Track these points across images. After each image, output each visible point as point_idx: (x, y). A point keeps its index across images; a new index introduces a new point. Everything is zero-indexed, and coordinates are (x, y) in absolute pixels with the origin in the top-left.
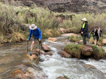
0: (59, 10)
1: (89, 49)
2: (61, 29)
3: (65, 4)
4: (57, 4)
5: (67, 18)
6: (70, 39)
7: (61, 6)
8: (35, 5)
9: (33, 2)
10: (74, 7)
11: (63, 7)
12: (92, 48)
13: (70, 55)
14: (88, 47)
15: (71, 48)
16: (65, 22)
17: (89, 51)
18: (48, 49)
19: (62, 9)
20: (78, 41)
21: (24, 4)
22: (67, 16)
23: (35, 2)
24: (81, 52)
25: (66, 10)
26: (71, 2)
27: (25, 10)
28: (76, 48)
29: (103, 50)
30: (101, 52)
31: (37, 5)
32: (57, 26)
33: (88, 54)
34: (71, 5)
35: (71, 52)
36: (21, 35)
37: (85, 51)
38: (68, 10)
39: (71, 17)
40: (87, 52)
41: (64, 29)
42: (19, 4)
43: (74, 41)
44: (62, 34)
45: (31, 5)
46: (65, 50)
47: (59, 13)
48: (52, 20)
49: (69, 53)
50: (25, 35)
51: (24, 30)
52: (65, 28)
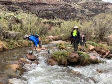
0: (48, 17)
1: (75, 55)
2: (50, 36)
3: (54, 11)
4: (46, 10)
5: (55, 25)
6: (58, 46)
7: (50, 12)
8: (22, 10)
9: (19, 7)
10: (63, 14)
11: (52, 13)
12: (78, 55)
13: (57, 63)
14: (74, 53)
15: (58, 55)
16: (53, 29)
17: (75, 57)
18: (34, 58)
19: (51, 15)
20: (66, 48)
21: (8, 9)
22: (56, 23)
23: (21, 7)
24: (68, 59)
25: (55, 17)
26: (60, 9)
27: (9, 16)
28: (63, 55)
29: (89, 56)
30: (86, 57)
31: (24, 10)
32: (45, 33)
33: (75, 60)
34: (60, 12)
35: (58, 59)
36: (3, 44)
37: (72, 58)
38: (57, 17)
39: (59, 24)
40: (73, 58)
41: (53, 37)
42: (3, 8)
43: (62, 49)
44: (50, 41)
45: (17, 10)
46: (52, 58)
47: (47, 20)
48: (40, 26)
49: (56, 61)
50: (9, 44)
51: (7, 38)
52: (53, 35)
